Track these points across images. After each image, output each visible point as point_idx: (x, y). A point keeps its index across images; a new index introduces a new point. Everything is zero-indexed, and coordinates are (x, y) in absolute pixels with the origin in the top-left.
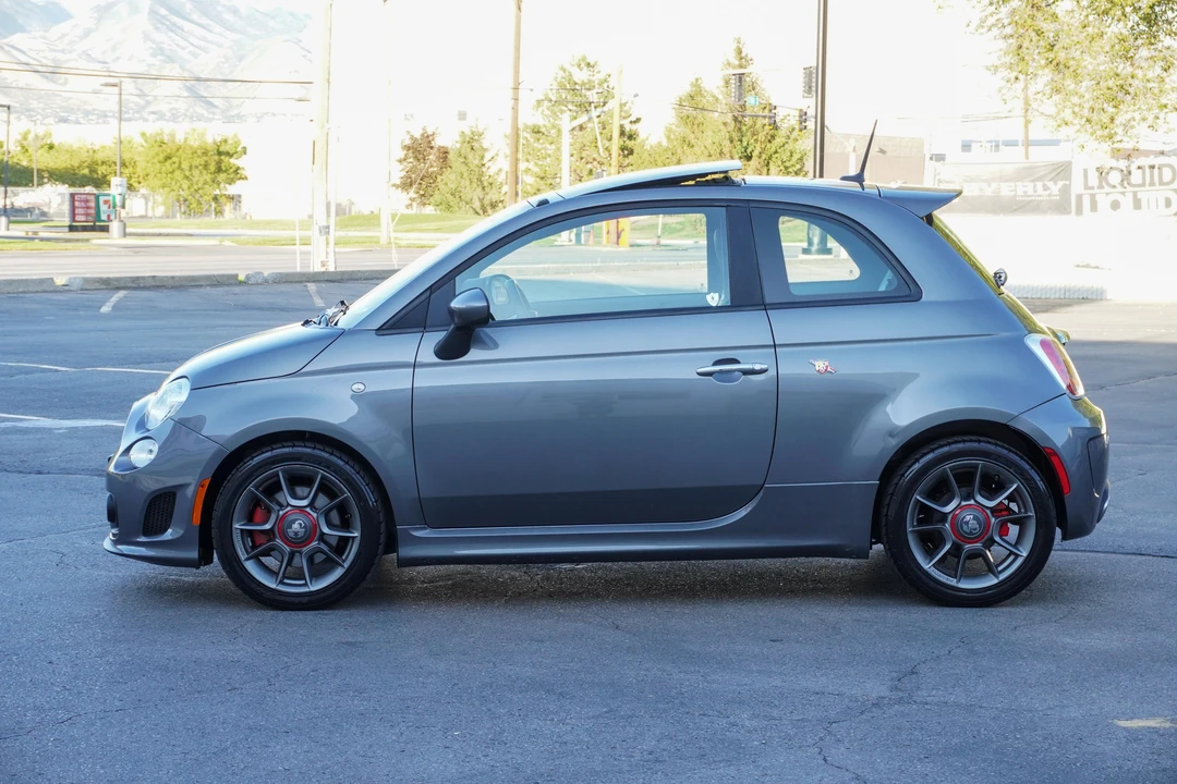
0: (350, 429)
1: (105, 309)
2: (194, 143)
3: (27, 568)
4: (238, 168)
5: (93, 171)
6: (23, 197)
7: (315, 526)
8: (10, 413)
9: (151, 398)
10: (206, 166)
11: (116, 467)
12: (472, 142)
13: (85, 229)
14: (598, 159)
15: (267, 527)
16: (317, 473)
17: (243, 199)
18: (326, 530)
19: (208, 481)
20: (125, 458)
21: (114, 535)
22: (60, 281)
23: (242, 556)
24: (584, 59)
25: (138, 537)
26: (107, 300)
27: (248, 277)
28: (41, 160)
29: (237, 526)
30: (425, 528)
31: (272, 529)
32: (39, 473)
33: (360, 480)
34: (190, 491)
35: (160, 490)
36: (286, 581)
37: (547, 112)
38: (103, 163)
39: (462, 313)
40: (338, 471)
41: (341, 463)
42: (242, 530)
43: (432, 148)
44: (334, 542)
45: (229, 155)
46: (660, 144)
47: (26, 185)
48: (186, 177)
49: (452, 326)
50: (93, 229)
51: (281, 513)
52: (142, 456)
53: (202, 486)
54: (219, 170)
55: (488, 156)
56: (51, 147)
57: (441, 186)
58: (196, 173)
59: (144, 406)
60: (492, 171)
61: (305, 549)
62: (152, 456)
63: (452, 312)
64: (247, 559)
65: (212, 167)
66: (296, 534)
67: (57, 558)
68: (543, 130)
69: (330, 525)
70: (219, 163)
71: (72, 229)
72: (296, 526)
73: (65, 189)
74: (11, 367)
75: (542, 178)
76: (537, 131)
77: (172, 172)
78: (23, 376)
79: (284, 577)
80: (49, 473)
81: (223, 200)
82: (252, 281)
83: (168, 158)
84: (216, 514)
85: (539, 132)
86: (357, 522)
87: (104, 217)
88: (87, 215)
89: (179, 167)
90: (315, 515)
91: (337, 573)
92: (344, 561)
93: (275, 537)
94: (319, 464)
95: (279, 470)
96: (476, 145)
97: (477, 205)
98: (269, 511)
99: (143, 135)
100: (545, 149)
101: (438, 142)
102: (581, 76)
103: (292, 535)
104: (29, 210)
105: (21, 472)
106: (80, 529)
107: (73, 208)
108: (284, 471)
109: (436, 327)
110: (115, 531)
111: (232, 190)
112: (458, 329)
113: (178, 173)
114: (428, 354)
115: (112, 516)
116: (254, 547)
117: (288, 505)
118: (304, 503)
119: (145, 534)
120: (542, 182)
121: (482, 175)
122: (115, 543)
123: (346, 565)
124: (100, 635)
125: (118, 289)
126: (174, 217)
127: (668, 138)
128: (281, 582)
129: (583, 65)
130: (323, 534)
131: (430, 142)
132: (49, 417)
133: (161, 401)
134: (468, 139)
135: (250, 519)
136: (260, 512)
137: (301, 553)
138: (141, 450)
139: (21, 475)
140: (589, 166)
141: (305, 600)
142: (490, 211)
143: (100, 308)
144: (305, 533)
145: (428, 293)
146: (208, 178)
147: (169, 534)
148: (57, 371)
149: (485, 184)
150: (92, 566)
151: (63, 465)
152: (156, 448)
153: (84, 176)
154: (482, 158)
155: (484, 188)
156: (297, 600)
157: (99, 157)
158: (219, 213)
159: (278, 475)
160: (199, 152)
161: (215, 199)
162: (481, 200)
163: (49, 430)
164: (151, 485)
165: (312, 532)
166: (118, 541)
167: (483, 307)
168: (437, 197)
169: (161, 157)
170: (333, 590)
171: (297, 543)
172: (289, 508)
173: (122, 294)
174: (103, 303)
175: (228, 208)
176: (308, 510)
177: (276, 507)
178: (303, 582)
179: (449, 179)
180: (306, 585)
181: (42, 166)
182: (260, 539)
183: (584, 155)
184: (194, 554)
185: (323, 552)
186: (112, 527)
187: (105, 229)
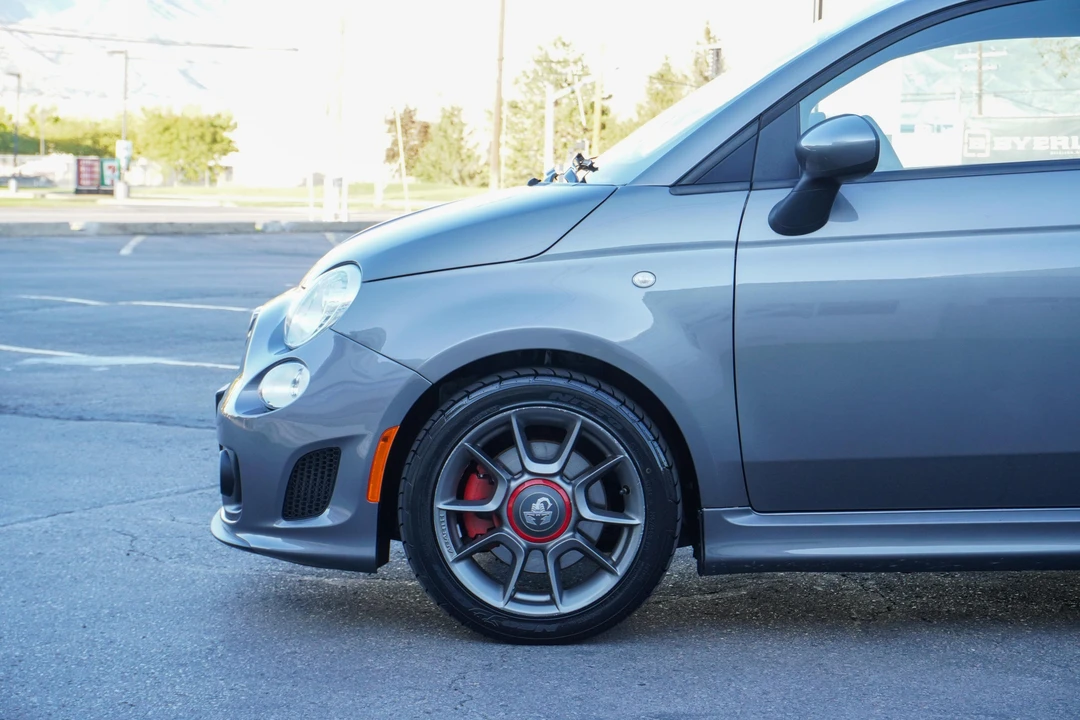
0: (640, 352)
1: (125, 251)
2: (192, 114)
3: (84, 559)
4: (230, 141)
5: (96, 142)
6: (30, 165)
7: (569, 507)
8: (36, 348)
9: (292, 298)
10: (202, 137)
11: (239, 406)
12: (451, 117)
13: (90, 192)
14: (572, 133)
15: (491, 506)
16: (573, 421)
17: (234, 170)
18: (586, 513)
19: (395, 431)
20: (251, 393)
21: (229, 516)
22: (75, 226)
23: (450, 555)
24: (560, 39)
25: (274, 519)
26: (126, 243)
27: (266, 226)
28: (45, 132)
29: (441, 505)
30: (747, 512)
31: (497, 513)
32: (81, 419)
33: (645, 433)
34: (363, 449)
35: (311, 445)
36: (519, 596)
37: (525, 88)
38: (106, 135)
39: (821, 157)
40: (607, 416)
41: (614, 403)
42: (448, 511)
43: (413, 122)
44: (595, 533)
45: (223, 128)
46: (631, 120)
47: (33, 153)
48: (184, 148)
49: (804, 178)
50: (97, 192)
51: (514, 484)
52: (282, 390)
53: (385, 439)
54: (214, 141)
55: (466, 130)
56: (57, 120)
57: (423, 158)
58: (193, 143)
59: (281, 310)
60: (469, 145)
61: (552, 545)
62: (299, 391)
63: (803, 156)
64: (457, 560)
65: (208, 138)
66: (538, 519)
67: (124, 543)
68: (520, 105)
69: (592, 506)
70: (214, 134)
71: (78, 192)
72: (537, 507)
73: (70, 159)
74: (33, 300)
75: (519, 151)
76: (514, 106)
77: (171, 142)
78: (47, 310)
79: (518, 589)
80: (92, 419)
81: (217, 170)
82: (270, 229)
83: (167, 129)
84: (406, 486)
85: (516, 107)
86: (638, 500)
87: (107, 181)
88: (92, 179)
89: (178, 137)
90: (569, 489)
91: (604, 585)
92: (615, 564)
93: (501, 522)
94: (579, 405)
95: (512, 414)
96: (456, 120)
97: (456, 175)
98: (492, 482)
99: (143, 109)
100: (522, 123)
101: (419, 118)
102: (557, 54)
103: (531, 521)
104: (36, 178)
105: (57, 418)
106: (148, 498)
107: (79, 173)
108: (519, 417)
109: (772, 181)
110: (231, 509)
111: (224, 161)
112: (815, 182)
113: (176, 142)
114: (758, 226)
115: (231, 486)
116: (467, 539)
117: (524, 470)
118: (554, 468)
119: (287, 516)
120: (519, 154)
121: (460, 148)
122: (234, 529)
123: (620, 570)
124: (227, 693)
125: (135, 234)
126: (171, 185)
127: (639, 114)
128: (512, 599)
129: (559, 44)
130: (580, 518)
131: (411, 117)
132: (83, 353)
133: (309, 303)
134: (448, 114)
135: (460, 495)
136: (476, 484)
137: (544, 551)
138: (280, 380)
139: (57, 421)
140: (564, 140)
141: (552, 628)
142: (468, 181)
143: (119, 250)
144: (554, 517)
145: (755, 127)
146: (204, 148)
147: (325, 519)
148: (85, 305)
149: (464, 157)
150: (180, 556)
151: (110, 410)
152: (305, 377)
153: (88, 147)
154: (461, 131)
155: (462, 160)
156: (539, 628)
157: (102, 128)
158: (213, 181)
159: (509, 423)
160: (196, 124)
161: (210, 168)
162: (460, 172)
163: (86, 368)
164: (297, 438)
165: (565, 516)
166: (240, 524)
167: (870, 142)
168: (418, 168)
169: (161, 128)
170: (598, 612)
171: (538, 534)
172: (526, 477)
173: (139, 239)
174: (122, 246)
175: (221, 177)
176: (557, 480)
177: (505, 476)
178: (546, 598)
179: (430, 151)
180: (552, 602)
181: (49, 137)
182: (477, 527)
183: (559, 129)
184: (369, 551)
185: (579, 549)
186: (225, 503)
187: (110, 193)
